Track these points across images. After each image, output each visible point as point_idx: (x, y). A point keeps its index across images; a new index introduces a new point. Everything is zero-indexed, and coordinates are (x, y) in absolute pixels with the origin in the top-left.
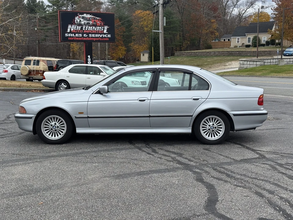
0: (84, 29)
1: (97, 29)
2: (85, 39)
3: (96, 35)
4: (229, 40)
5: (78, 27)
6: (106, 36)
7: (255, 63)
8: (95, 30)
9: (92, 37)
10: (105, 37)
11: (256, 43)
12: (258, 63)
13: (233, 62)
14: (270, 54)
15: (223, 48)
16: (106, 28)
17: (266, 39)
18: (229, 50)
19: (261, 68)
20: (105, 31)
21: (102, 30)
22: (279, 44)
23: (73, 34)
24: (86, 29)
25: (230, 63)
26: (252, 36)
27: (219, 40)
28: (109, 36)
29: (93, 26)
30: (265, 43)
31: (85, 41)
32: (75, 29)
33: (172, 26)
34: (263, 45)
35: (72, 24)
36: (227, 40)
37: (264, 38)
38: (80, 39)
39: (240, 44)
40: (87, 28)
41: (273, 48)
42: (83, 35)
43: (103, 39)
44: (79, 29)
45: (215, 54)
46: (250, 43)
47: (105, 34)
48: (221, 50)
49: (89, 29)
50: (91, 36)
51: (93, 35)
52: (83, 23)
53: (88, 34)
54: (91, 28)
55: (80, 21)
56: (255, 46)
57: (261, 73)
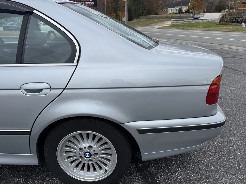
3: (85, 2)
4: (167, 10)
7: (179, 22)
10: (90, 4)
11: (180, 12)
12: (181, 22)
13: (168, 22)
14: (187, 17)
15: (164, 14)
17: (185, 10)
18: (166, 15)
19: (182, 25)
22: (192, 12)
25: (166, 22)
26: (178, 8)
27: (162, 10)
28: (93, 3)
30: (184, 12)
33: (138, 2)
34: (184, 13)
36: (166, 10)
37: (185, 9)
39: (172, 12)
41: (188, 14)
45: (159, 17)
46: (177, 12)
47: (90, 2)
48: (162, 15)
51: (83, 2)
53: (80, 2)
56: (180, 13)
57: (182, 27)
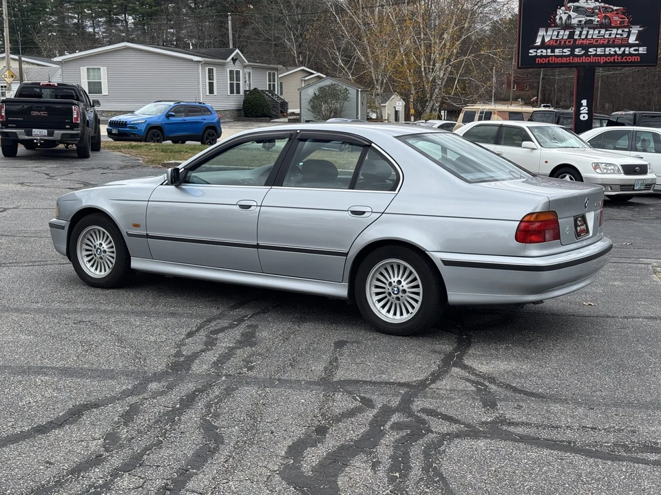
0: (576, 37)
1: (610, 35)
2: (576, 60)
3: (607, 49)
5: (562, 32)
6: (635, 50)
8: (607, 36)
9: (596, 55)
10: (630, 54)
16: (635, 30)
20: (632, 40)
21: (625, 35)
23: (549, 50)
24: (583, 37)
28: (642, 50)
29: (601, 28)
31: (576, 66)
32: (554, 38)
35: (547, 27)
38: (564, 60)
40: (585, 32)
42: (572, 51)
43: (624, 60)
44: (565, 37)
47: (631, 46)
49: (589, 37)
50: (594, 53)
51: (599, 49)
52: (574, 21)
53: (585, 48)
54: (596, 32)
55: (569, 17)
